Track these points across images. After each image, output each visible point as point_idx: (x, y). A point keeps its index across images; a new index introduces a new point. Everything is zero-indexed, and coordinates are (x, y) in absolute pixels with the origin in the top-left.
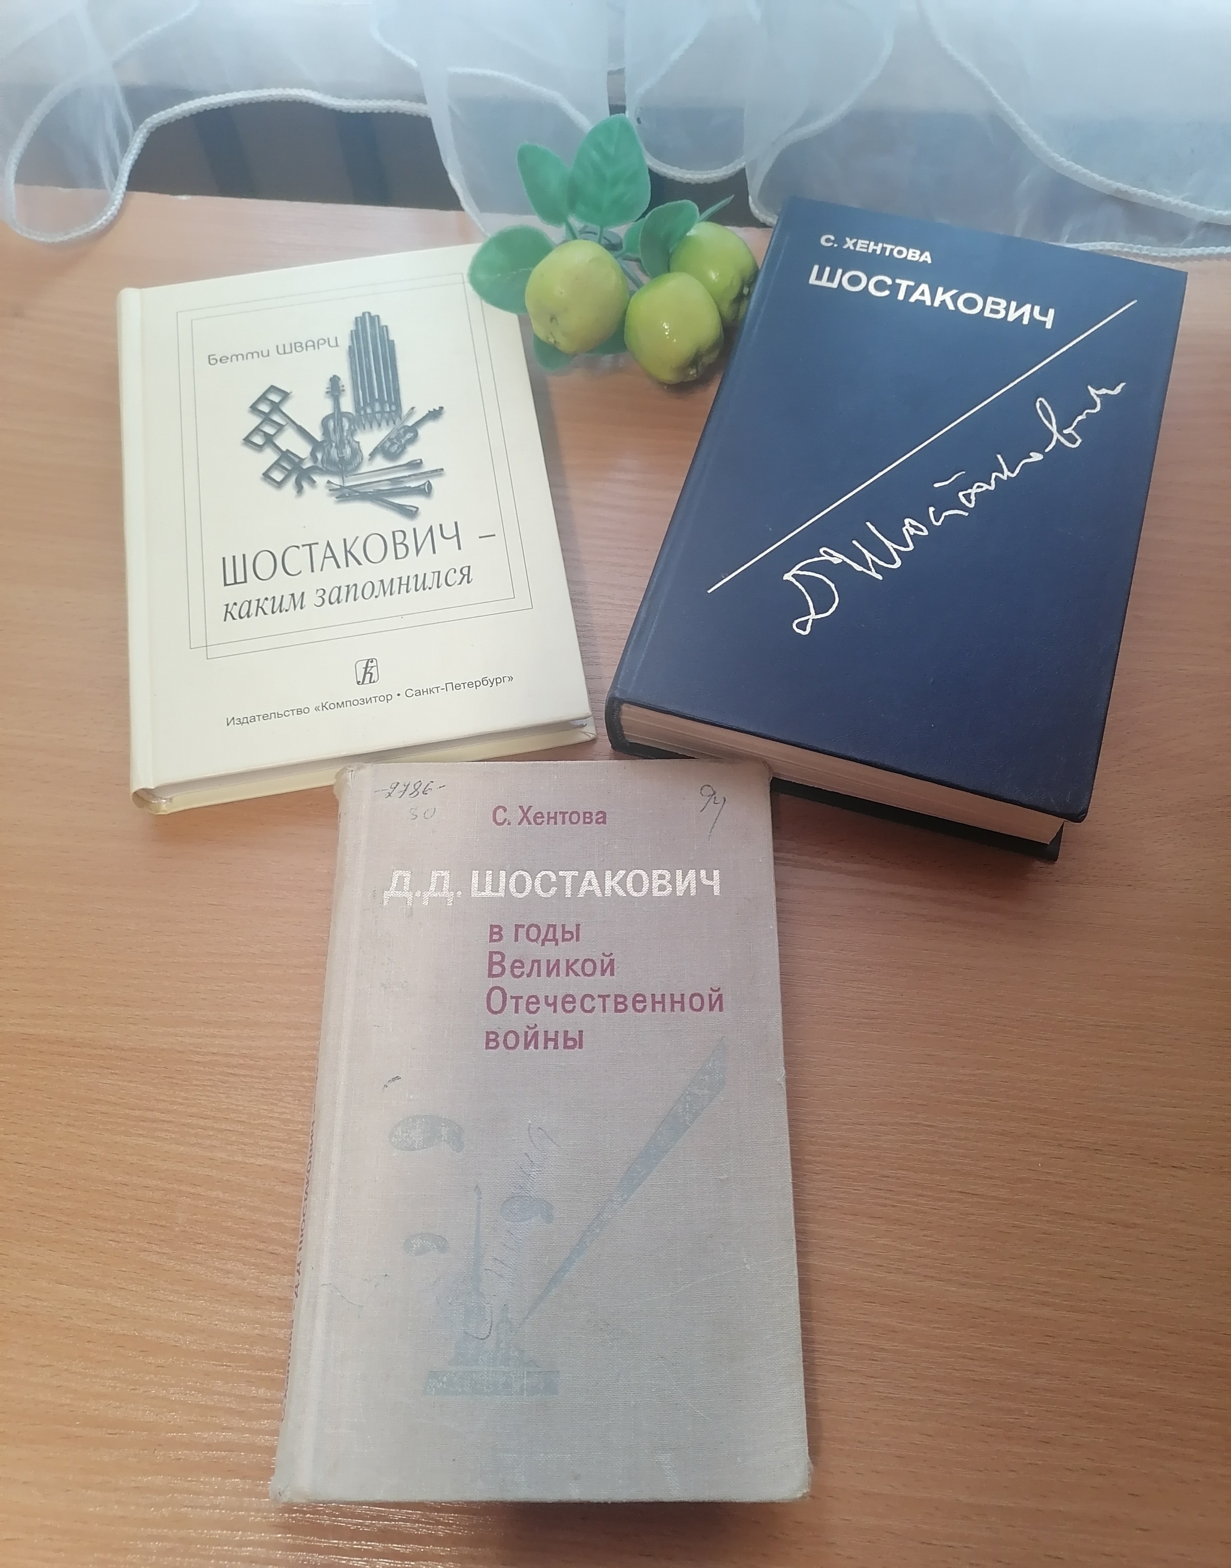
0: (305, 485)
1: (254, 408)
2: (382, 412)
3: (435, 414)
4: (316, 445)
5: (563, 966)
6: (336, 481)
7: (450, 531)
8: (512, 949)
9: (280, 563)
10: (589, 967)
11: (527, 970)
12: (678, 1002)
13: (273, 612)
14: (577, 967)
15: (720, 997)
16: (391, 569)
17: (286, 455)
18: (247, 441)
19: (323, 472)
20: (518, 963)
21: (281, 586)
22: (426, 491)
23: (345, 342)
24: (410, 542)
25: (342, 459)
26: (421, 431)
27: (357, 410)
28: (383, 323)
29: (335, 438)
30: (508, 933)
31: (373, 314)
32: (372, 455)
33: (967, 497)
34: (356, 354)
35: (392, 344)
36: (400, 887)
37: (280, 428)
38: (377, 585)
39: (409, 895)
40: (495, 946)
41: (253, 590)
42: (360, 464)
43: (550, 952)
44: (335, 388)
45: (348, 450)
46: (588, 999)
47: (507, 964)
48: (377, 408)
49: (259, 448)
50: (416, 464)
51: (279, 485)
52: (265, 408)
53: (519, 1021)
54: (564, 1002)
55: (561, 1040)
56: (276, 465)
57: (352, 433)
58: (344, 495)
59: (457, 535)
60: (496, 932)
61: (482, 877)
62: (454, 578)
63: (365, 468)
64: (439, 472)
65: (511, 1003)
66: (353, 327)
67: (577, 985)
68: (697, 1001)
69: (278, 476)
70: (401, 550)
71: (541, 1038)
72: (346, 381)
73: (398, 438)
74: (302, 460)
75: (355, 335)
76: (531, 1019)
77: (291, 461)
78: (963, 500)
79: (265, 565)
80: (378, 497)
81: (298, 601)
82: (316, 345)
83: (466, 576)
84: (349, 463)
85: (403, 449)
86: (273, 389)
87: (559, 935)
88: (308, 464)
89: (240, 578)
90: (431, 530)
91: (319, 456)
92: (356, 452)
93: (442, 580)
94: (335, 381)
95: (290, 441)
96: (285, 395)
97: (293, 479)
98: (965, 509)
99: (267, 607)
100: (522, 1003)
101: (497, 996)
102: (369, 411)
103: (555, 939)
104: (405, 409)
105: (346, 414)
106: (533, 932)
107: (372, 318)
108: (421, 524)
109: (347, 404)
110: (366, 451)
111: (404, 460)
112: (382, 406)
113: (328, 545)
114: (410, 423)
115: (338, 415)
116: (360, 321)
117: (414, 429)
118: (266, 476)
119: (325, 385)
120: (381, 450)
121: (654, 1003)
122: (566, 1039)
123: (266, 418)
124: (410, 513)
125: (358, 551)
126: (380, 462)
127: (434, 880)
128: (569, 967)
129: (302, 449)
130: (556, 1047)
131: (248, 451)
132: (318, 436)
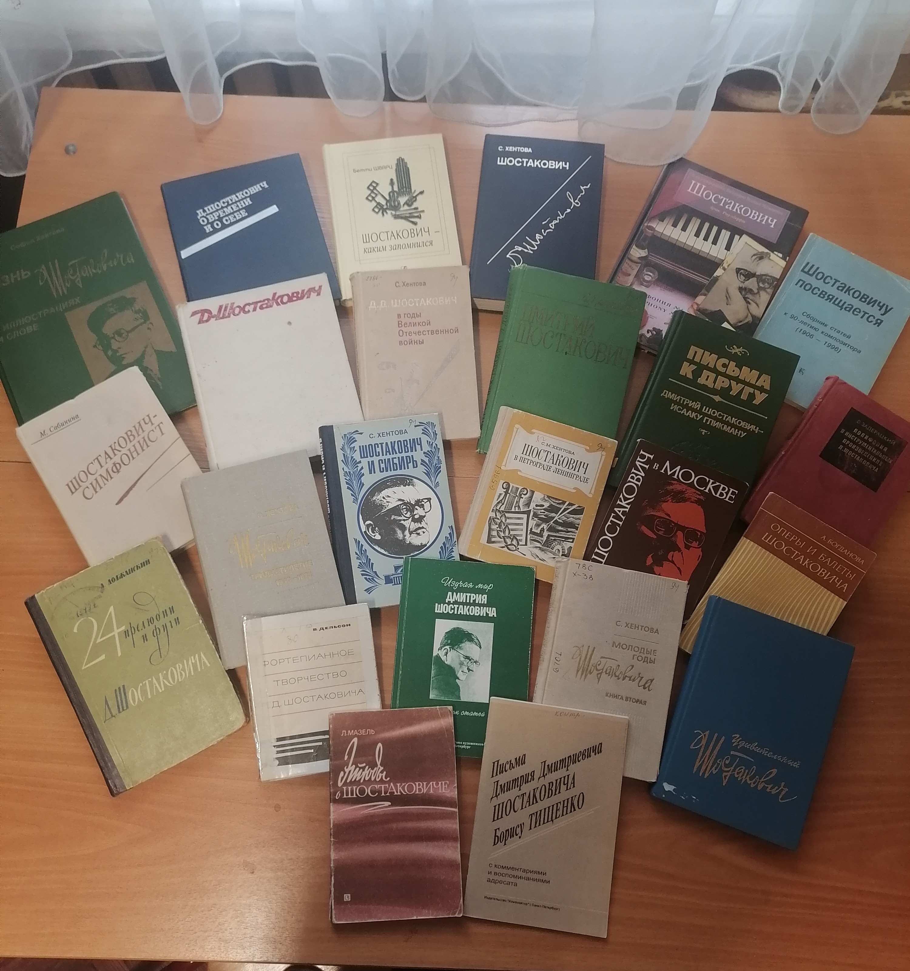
0: (385, 213)
1: (368, 188)
2: (406, 191)
3: (422, 193)
4: (387, 201)
5: (417, 324)
6: (394, 212)
7: (426, 230)
8: (404, 320)
9: (378, 237)
10: (424, 324)
11: (408, 325)
12: (447, 331)
13: (378, 251)
14: (421, 324)
15: (457, 330)
16: (410, 240)
17: (378, 204)
18: (367, 198)
19: (389, 209)
20: (406, 323)
21: (379, 244)
22: (419, 217)
23: (394, 168)
24: (415, 232)
25: (395, 206)
26: (418, 198)
27: (399, 190)
28: (406, 161)
29: (393, 199)
30: (402, 316)
31: (403, 158)
32: (404, 205)
33: (552, 225)
34: (398, 171)
35: (408, 168)
36: (373, 305)
37: (376, 195)
38: (406, 245)
39: (375, 307)
40: (399, 320)
41: (371, 245)
42: (400, 207)
43: (414, 320)
44: (392, 183)
45: (396, 203)
46: (424, 332)
47: (403, 324)
48: (405, 189)
49: (371, 201)
50: (416, 208)
51: (377, 213)
52: (371, 188)
53: (407, 338)
54: (418, 333)
55: (418, 342)
56: (376, 207)
57: (398, 197)
58: (396, 217)
59: (429, 231)
60: (399, 316)
61: (394, 301)
62: (428, 244)
63: (402, 209)
64: (423, 211)
65: (405, 334)
66: (396, 162)
67: (421, 329)
68: (452, 331)
69: (377, 210)
70: (413, 235)
71: (413, 342)
72: (395, 180)
73: (411, 199)
74: (383, 206)
75: (397, 165)
76: (410, 337)
77: (380, 206)
78: (551, 227)
79: (374, 237)
80: (406, 218)
81: (384, 249)
82: (386, 168)
83: (431, 244)
84: (397, 207)
85: (412, 204)
86: (373, 182)
87: (416, 316)
88: (385, 207)
89: (368, 241)
90: (421, 229)
91: (388, 204)
92: (399, 204)
93: (424, 244)
94: (392, 180)
95: (379, 199)
96: (377, 184)
97: (381, 211)
98: (551, 229)
99: (376, 250)
100: (408, 334)
101: (401, 332)
102: (402, 190)
103: (415, 317)
104: (413, 191)
105: (396, 192)
106: (409, 315)
107: (402, 159)
108: (418, 227)
109: (396, 188)
110: (402, 204)
111: (413, 207)
112: (406, 189)
113: (392, 232)
114: (414, 195)
115: (393, 191)
116: (398, 160)
117: (416, 197)
118: (373, 210)
119: (389, 181)
120: (406, 203)
121: (441, 332)
122: (419, 342)
123: (372, 192)
124: (415, 224)
125: (400, 234)
126: (406, 207)
127: (381, 303)
128: (419, 324)
129: (383, 202)
130: (417, 344)
131: (367, 201)
132: (388, 198)
